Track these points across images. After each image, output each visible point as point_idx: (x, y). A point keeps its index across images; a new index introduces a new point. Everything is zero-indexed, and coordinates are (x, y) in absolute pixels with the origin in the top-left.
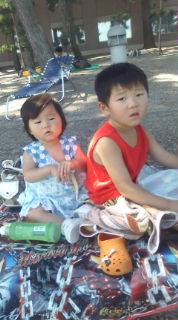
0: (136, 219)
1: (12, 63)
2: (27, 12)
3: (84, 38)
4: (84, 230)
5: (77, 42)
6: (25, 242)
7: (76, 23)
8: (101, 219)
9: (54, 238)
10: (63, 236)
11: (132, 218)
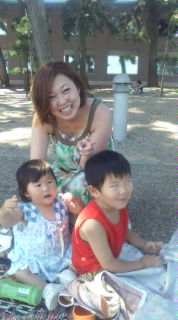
0: (109, 303)
1: (22, 82)
2: (43, 45)
3: (93, 67)
4: (63, 299)
5: (87, 69)
6: (9, 300)
7: (88, 53)
8: (78, 294)
9: (36, 301)
10: (43, 300)
11: (105, 300)
